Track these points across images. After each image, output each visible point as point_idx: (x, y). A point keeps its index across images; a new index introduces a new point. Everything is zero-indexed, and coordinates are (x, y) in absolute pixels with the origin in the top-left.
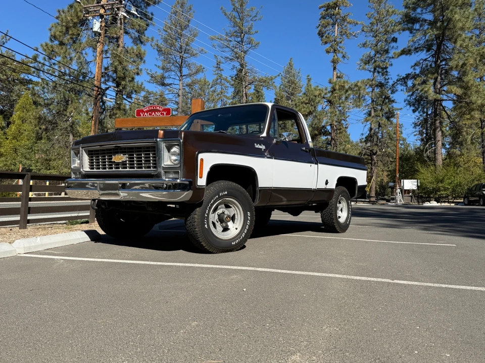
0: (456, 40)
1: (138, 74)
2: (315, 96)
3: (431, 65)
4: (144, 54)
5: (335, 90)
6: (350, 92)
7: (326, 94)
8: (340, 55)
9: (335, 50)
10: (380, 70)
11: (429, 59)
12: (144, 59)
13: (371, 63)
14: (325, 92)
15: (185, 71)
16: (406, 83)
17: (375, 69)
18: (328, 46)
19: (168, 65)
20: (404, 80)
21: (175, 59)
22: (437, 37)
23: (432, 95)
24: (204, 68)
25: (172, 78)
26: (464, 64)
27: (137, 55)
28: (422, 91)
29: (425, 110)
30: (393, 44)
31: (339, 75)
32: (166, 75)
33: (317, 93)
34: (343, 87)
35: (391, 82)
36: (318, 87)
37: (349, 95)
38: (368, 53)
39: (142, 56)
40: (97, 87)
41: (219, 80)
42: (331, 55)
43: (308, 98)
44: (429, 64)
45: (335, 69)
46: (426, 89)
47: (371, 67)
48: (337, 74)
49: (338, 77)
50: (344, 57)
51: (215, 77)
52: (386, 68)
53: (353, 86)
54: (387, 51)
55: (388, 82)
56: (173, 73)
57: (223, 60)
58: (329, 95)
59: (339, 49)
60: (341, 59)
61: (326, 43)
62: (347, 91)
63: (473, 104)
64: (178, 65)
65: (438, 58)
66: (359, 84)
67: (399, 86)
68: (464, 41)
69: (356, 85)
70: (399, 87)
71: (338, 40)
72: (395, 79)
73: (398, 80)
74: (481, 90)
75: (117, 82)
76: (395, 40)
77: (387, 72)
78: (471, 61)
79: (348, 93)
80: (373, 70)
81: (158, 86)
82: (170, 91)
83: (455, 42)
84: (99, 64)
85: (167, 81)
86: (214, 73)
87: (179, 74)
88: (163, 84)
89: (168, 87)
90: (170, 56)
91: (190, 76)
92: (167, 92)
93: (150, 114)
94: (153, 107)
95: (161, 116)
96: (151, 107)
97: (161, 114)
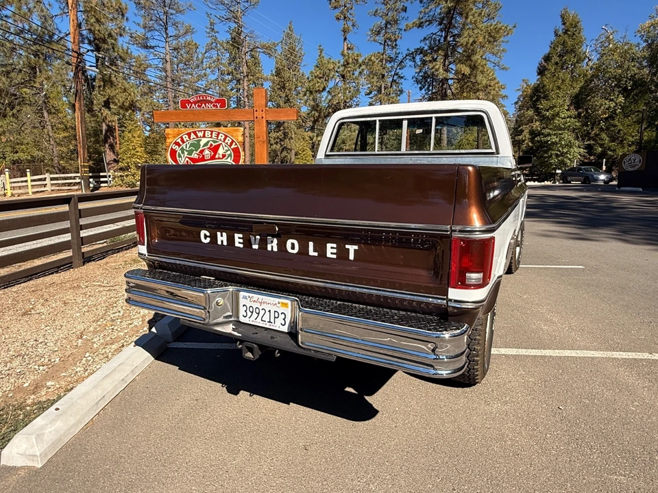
0: (467, 14)
1: (121, 35)
2: (330, 70)
3: (439, 40)
4: (126, 9)
5: (348, 64)
6: (363, 67)
7: (339, 68)
8: (350, 24)
9: (345, 18)
10: (390, 43)
11: (438, 34)
12: (126, 15)
13: (381, 35)
14: (338, 65)
15: (171, 31)
16: (414, 58)
17: (385, 41)
18: (337, 12)
19: (151, 22)
20: (412, 56)
21: (158, 16)
22: (449, 10)
23: (441, 74)
24: (193, 29)
25: (156, 39)
26: (474, 42)
27: (117, 10)
28: (433, 68)
29: (431, 88)
30: (403, 14)
31: (349, 46)
32: (149, 35)
33: (331, 66)
34: (357, 60)
35: (400, 57)
36: (330, 59)
37: (363, 70)
38: (379, 23)
39: (124, 12)
40: (76, 52)
41: (214, 44)
42: (342, 22)
43: (322, 72)
44: (438, 39)
45: (345, 39)
46: (437, 67)
47: (381, 38)
48: (348, 45)
49: (348, 49)
50: (353, 25)
51: (209, 40)
52: (396, 40)
53: (367, 61)
54: (396, 22)
55: (397, 57)
56: (157, 33)
57: (216, 21)
58: (342, 68)
59: (349, 16)
60: (351, 28)
61: (335, 8)
62: (360, 65)
63: (478, 84)
64: (161, 22)
65: (447, 33)
66: (373, 58)
67: (407, 61)
68: (473, 15)
69: (370, 60)
70: (408, 63)
71: (348, 5)
72: (405, 52)
73: (407, 55)
74: (485, 70)
75: (96, 45)
76: (405, 10)
77: (396, 45)
78: (481, 39)
79: (361, 68)
80: (383, 42)
81: (140, 49)
82: (155, 55)
83: (467, 18)
84: (73, 20)
85: (152, 43)
86: (208, 35)
87: (165, 36)
88: (146, 47)
89: (152, 50)
90: (152, 12)
91: (177, 37)
92: (152, 56)
93: (199, 106)
94: (203, 97)
95: (214, 108)
96: (200, 96)
97: (214, 106)
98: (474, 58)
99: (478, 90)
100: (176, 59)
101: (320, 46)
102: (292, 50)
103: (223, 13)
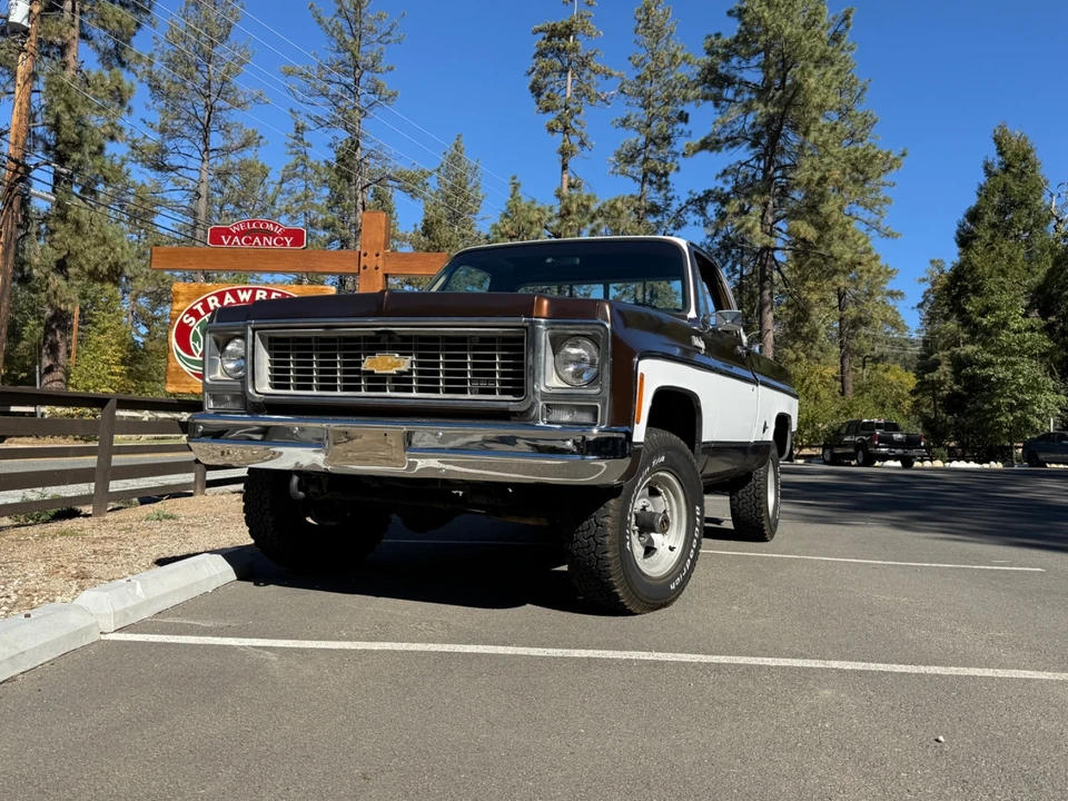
0: (808, 128)
1: (112, 138)
2: (531, 223)
3: (754, 176)
4: (131, 91)
5: (569, 213)
6: (600, 220)
7: (550, 220)
8: (575, 140)
9: (566, 128)
10: (654, 178)
11: (752, 163)
12: (129, 103)
13: (638, 163)
14: (549, 214)
15: (216, 140)
16: (703, 209)
17: (645, 176)
18: (550, 118)
19: (176, 122)
20: (700, 203)
21: (192, 111)
22: (771, 119)
23: (758, 239)
24: (261, 137)
25: (185, 152)
26: (823, 179)
27: (112, 92)
28: (739, 227)
29: (738, 267)
30: (681, 126)
31: (573, 181)
32: (170, 144)
33: (535, 216)
34: (587, 208)
35: (675, 206)
36: (533, 202)
37: (598, 226)
38: (633, 140)
39: (125, 97)
40: (16, 161)
41: (300, 168)
42: (559, 137)
43: (516, 225)
44: (751, 173)
45: (565, 167)
46: (750, 225)
47: (637, 170)
48: (569, 179)
49: (571, 186)
50: (582, 143)
51: (292, 160)
52: (666, 174)
53: (607, 208)
54: (667, 139)
55: (669, 205)
56: (186, 142)
57: (310, 124)
58: (556, 222)
59: (574, 125)
60: (578, 148)
61: (547, 110)
62: (593, 217)
63: (836, 260)
64: (198, 124)
65: (771, 162)
66: (619, 205)
67: (690, 213)
68: (820, 130)
69: (613, 207)
70: (691, 217)
71: (572, 107)
72: (685, 198)
73: (688, 203)
74: (849, 233)
75: (58, 153)
76: (684, 118)
77: (667, 183)
78: (836, 174)
79: (596, 222)
80: (640, 177)
81: (148, 171)
82: (178, 183)
83: (806, 134)
84: (21, 104)
85: (172, 160)
86: (290, 150)
87: (202, 147)
88: (160, 167)
89: (173, 174)
90: (182, 103)
91: (226, 151)
92: (170, 185)
93: (247, 241)
94: (257, 225)
95: (278, 246)
96: (251, 223)
97: (279, 242)
98: (825, 209)
99: (835, 272)
100: (218, 195)
101: (514, 178)
102: (458, 189)
103: (324, 109)
